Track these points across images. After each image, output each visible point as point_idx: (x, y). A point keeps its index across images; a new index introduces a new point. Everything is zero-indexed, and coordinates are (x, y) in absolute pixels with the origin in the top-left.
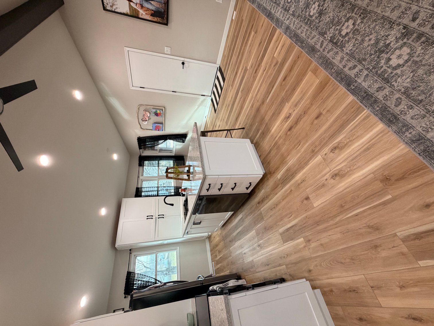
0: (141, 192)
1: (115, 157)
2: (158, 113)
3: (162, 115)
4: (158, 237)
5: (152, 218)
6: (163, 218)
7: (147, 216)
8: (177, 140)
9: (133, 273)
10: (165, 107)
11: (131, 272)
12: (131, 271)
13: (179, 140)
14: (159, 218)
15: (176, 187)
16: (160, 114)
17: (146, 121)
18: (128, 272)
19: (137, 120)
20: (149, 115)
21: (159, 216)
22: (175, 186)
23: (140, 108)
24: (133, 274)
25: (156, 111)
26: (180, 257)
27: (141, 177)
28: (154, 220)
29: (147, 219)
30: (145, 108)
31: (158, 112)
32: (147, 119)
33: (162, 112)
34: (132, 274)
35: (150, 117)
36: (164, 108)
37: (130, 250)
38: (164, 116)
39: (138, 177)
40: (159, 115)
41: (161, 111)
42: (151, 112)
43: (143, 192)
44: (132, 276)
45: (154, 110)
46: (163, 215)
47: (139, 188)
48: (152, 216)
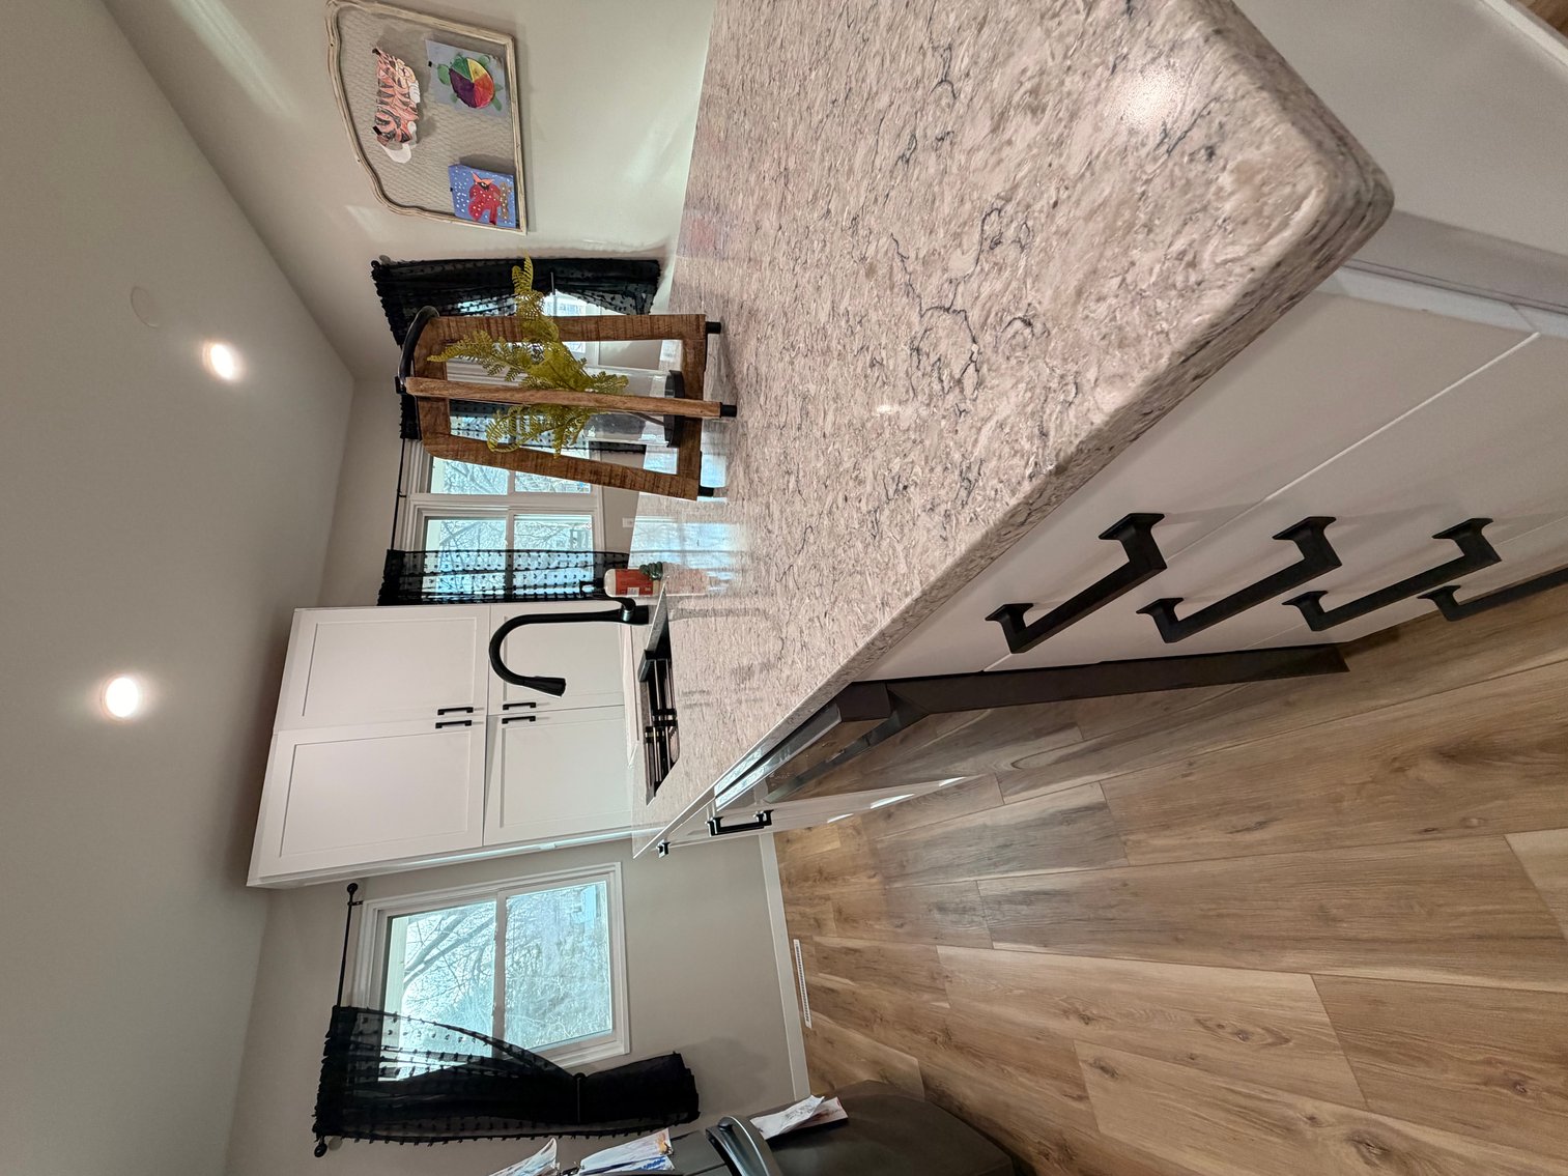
0: (412, 575)
1: (223, 361)
2: (473, 81)
3: (501, 95)
4: (502, 825)
5: (468, 723)
6: (532, 719)
7: (441, 712)
8: (608, 297)
9: (368, 1011)
10: (520, 37)
11: (357, 1010)
12: (355, 1005)
13: (618, 297)
14: (505, 721)
15: (605, 553)
16: (488, 85)
17: (405, 138)
18: (337, 1009)
19: (346, 125)
20: (416, 98)
21: (506, 707)
22: (600, 548)
23: (345, 30)
24: (366, 1020)
25: (456, 64)
26: (629, 914)
27: (416, 499)
28: (479, 730)
29: (439, 725)
30: (379, 30)
31: (476, 70)
32: (412, 128)
33: (498, 77)
34: (361, 1017)
35: (427, 114)
36: (506, 41)
37: (352, 888)
38: (514, 107)
39: (398, 496)
40: (483, 99)
41: (493, 64)
42: (423, 65)
43: (425, 574)
44: (361, 1025)
45: (446, 56)
46: (533, 705)
47: (402, 554)
48: (470, 710)
